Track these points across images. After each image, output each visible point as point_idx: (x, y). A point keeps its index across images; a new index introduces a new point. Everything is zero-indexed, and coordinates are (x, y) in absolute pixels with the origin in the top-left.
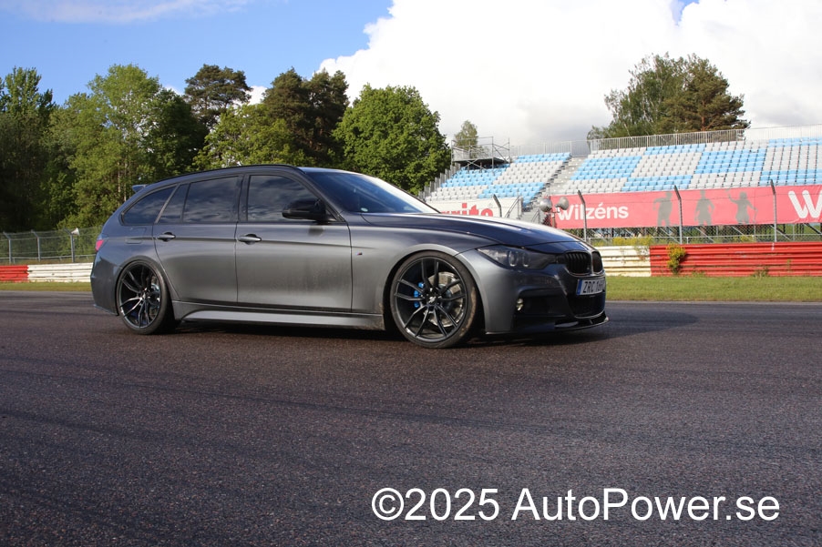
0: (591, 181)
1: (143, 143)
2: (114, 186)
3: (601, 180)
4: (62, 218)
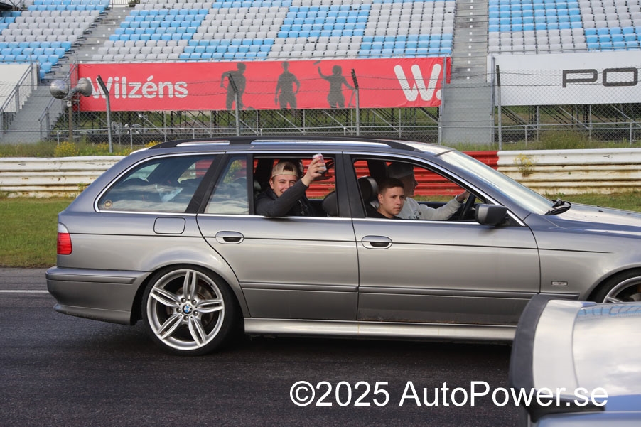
0: (138, 42)
3: (153, 42)
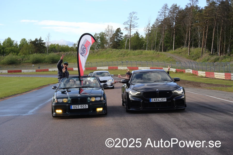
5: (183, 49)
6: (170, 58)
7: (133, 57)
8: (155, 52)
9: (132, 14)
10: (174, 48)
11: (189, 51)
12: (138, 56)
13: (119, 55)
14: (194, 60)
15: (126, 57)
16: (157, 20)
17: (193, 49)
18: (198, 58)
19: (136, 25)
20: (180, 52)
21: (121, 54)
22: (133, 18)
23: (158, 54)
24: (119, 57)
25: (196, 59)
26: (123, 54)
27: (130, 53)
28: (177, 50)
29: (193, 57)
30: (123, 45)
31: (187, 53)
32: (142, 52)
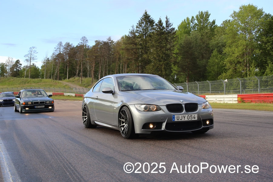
1: (256, 40)
2: (242, 60)
4: (220, 74)
5: (76, 78)
6: (66, 85)
7: (34, 84)
8: (53, 80)
9: (32, 48)
10: (68, 77)
11: (82, 80)
12: (38, 84)
13: (21, 82)
14: (86, 87)
15: (27, 84)
16: (53, 54)
17: (84, 79)
18: (89, 86)
19: (35, 58)
20: (73, 81)
21: (23, 82)
22: (32, 52)
23: (56, 82)
24: (20, 84)
25: (87, 86)
26: (24, 82)
27: (30, 81)
28: (71, 79)
29: (84, 85)
30: (22, 74)
31: (79, 81)
32: (41, 80)
